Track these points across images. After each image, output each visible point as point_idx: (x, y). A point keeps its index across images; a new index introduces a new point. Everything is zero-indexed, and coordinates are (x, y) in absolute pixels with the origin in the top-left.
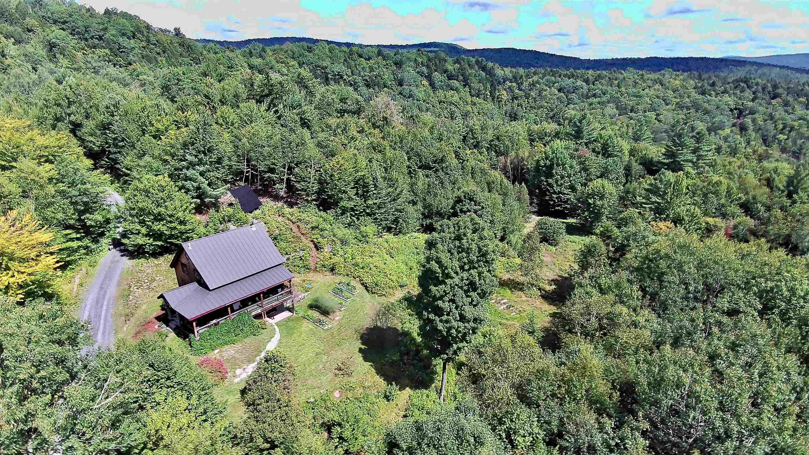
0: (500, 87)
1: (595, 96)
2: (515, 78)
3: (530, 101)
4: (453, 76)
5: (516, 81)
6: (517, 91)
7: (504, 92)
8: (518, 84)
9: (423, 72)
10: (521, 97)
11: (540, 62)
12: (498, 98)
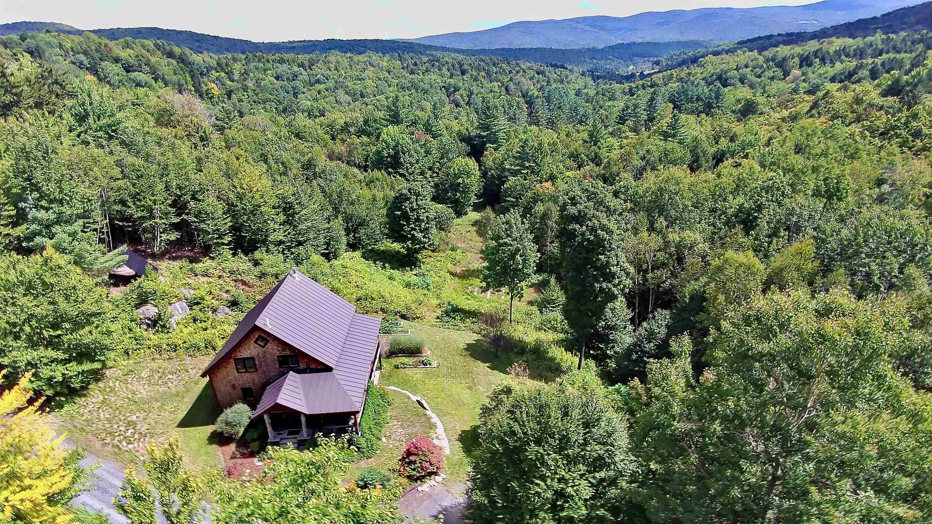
0: (205, 80)
1: (318, 81)
2: (220, 66)
3: (250, 94)
4: (132, 67)
5: (223, 70)
6: (229, 82)
7: (213, 85)
8: (227, 73)
9: (81, 63)
10: (238, 89)
11: (204, 46)
12: (207, 94)
